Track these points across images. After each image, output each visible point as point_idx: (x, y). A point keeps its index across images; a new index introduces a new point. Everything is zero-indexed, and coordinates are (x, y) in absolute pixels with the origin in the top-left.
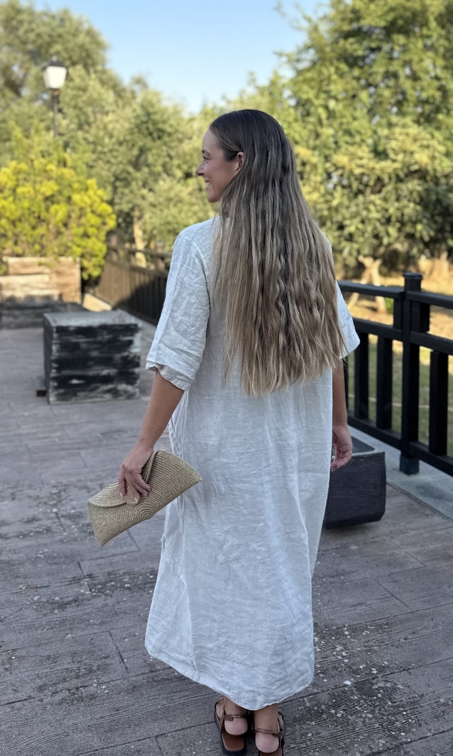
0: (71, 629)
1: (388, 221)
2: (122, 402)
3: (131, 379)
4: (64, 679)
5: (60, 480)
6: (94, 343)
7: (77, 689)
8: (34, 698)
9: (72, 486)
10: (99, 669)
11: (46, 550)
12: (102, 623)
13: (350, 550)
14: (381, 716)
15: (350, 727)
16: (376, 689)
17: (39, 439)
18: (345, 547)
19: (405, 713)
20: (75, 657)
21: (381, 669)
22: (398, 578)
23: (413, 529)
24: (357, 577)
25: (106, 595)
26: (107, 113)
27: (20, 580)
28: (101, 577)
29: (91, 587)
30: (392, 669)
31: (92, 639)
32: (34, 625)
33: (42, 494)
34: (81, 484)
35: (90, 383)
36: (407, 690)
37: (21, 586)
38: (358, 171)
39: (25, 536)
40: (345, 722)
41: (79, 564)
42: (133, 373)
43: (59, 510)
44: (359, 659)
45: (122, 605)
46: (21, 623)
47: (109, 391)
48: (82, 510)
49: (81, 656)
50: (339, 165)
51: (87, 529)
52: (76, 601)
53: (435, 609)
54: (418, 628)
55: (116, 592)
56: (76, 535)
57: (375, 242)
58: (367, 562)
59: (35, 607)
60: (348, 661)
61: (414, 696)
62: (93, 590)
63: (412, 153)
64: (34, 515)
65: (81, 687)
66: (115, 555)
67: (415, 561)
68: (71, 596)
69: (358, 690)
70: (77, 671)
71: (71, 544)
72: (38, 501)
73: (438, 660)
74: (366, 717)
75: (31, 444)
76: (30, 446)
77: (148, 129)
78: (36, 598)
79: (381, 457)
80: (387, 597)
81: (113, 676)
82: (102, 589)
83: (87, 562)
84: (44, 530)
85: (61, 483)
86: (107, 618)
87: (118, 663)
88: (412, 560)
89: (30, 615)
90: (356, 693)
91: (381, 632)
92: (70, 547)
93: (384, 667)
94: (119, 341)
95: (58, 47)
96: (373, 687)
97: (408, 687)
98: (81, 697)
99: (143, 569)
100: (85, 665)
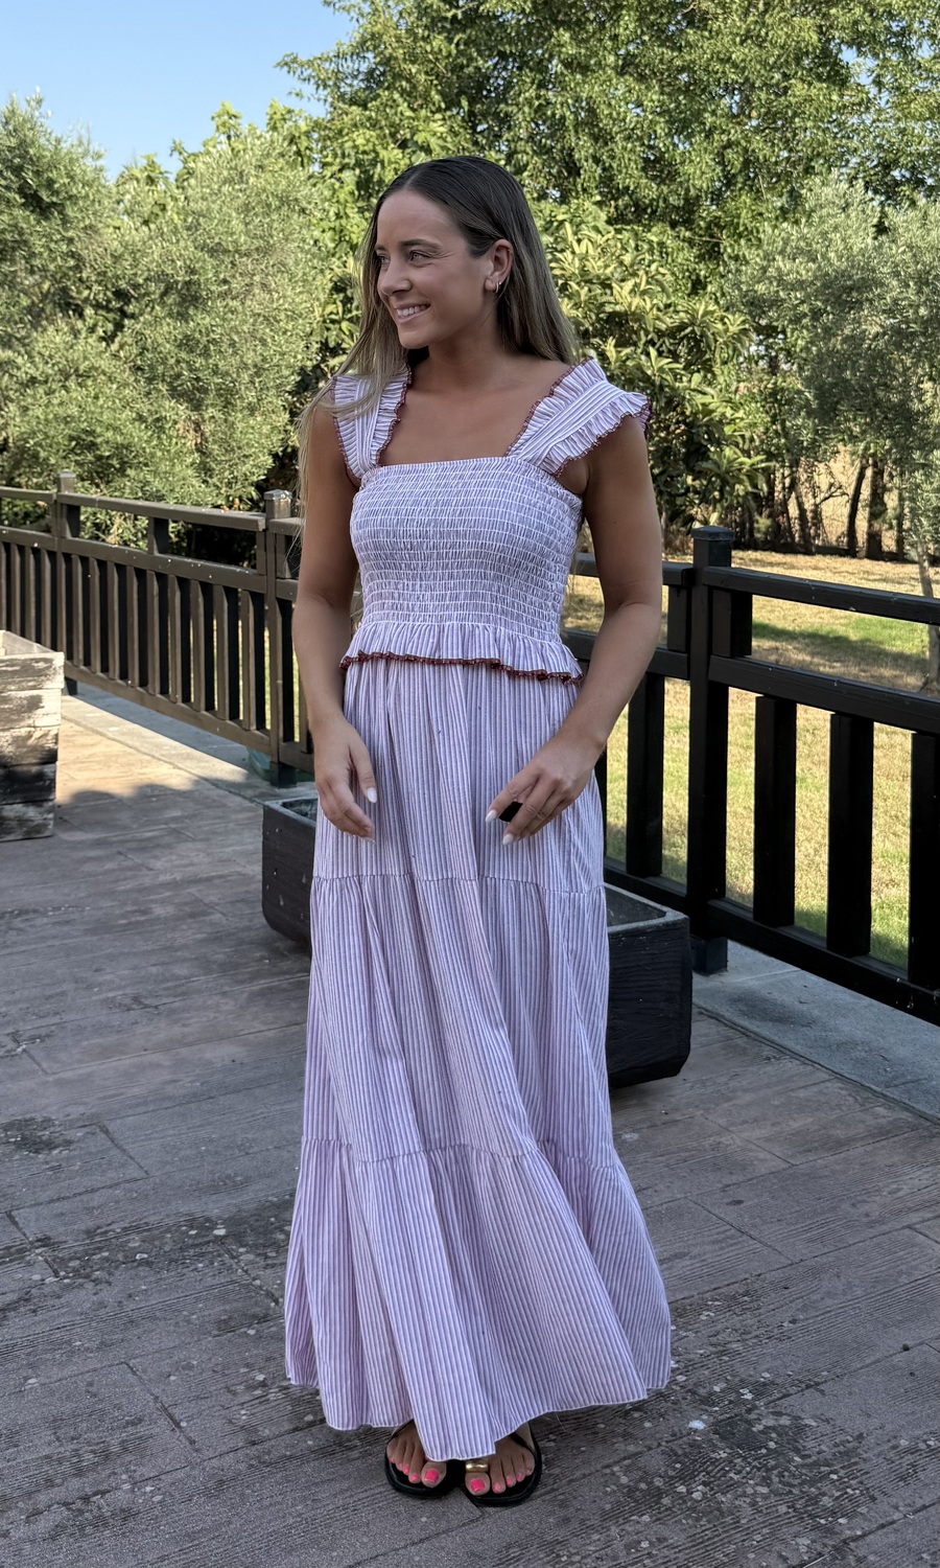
0: (33, 1366)
4: (46, 1481)
7: (86, 1499)
10: (125, 1450)
12: (105, 1346)
14: (787, 1489)
15: (728, 1519)
16: (760, 1432)
19: (834, 1477)
20: (59, 1427)
21: (760, 1390)
22: (743, 1194)
24: (657, 1200)
25: (97, 1281)
29: (56, 1267)
30: (783, 1386)
31: (91, 1384)
36: (828, 1429)
40: (713, 1509)
41: (10, 1217)
44: (706, 1372)
45: (141, 1301)
49: (75, 1426)
52: (27, 1301)
55: (117, 1273)
58: (668, 1166)
60: (684, 1378)
61: (843, 1438)
62: (62, 1274)
65: (95, 1494)
66: (93, 1191)
68: (13, 1291)
69: (722, 1437)
70: (75, 1460)
73: (873, 1359)
74: (755, 1494)
81: (163, 1462)
82: (84, 1268)
83: (27, 1210)
86: (112, 1333)
87: (168, 1433)
90: (720, 1445)
91: (737, 1311)
93: (764, 1384)
96: (754, 1429)
97: (828, 1421)
98: (101, 1517)
99: (168, 1216)
100: (89, 1443)
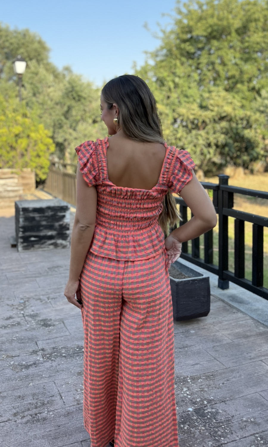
0: (32, 380)
1: (209, 145)
2: (59, 250)
3: (64, 237)
4: (28, 409)
5: (25, 295)
6: (44, 217)
7: (36, 414)
8: (11, 420)
9: (32, 299)
10: (48, 403)
11: (17, 335)
12: (50, 376)
13: (191, 333)
14: (210, 428)
15: (192, 435)
16: (207, 413)
17: (13, 272)
18: (188, 331)
19: (223, 426)
20: (34, 396)
21: (209, 401)
22: (218, 349)
23: (226, 321)
24: (195, 349)
25: (52, 360)
26: (49, 87)
27: (2, 352)
28: (49, 350)
29: (43, 356)
30: (216, 401)
31: (44, 386)
32: (11, 378)
33: (15, 303)
34: (37, 297)
35: (42, 240)
36: (224, 413)
37: (3, 356)
38: (191, 117)
39: (5, 327)
40: (189, 432)
41: (36, 343)
42: (66, 234)
43: (25, 312)
44: (196, 396)
45: (61, 366)
46: (4, 377)
47: (52, 244)
48: (38, 312)
49: (38, 396)
50: (181, 113)
51: (41, 323)
52: (35, 364)
53: (239, 366)
54: (230, 378)
55: (57, 359)
56: (34, 326)
57: (202, 157)
58: (200, 340)
59: (11, 368)
60: (190, 397)
61: (228, 416)
62: (45, 358)
63: (222, 106)
64: (10, 315)
65: (38, 413)
66: (57, 338)
67: (227, 339)
68: (32, 361)
69: (196, 413)
70: (36, 404)
71: (32, 331)
72: (12, 307)
73: (242, 395)
74: (201, 429)
75: (8, 275)
76: (8, 276)
77: (72, 95)
78: (12, 363)
79: (207, 280)
80: (212, 360)
81: (56, 407)
82: (50, 357)
83: (40, 341)
84: (16, 323)
85: (25, 297)
86: (52, 373)
87: (59, 400)
88: (226, 338)
89: (9, 372)
90: (195, 415)
91: (209, 380)
92: (31, 333)
93: (211, 400)
94: (58, 216)
95: (22, 50)
96: (205, 412)
97: (225, 411)
98: (38, 419)
99: (73, 345)
100: (40, 401)
